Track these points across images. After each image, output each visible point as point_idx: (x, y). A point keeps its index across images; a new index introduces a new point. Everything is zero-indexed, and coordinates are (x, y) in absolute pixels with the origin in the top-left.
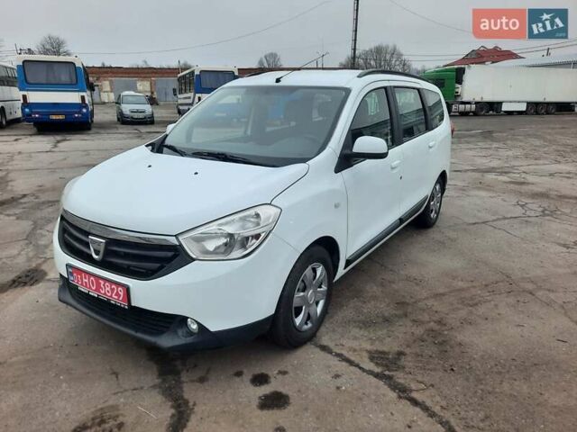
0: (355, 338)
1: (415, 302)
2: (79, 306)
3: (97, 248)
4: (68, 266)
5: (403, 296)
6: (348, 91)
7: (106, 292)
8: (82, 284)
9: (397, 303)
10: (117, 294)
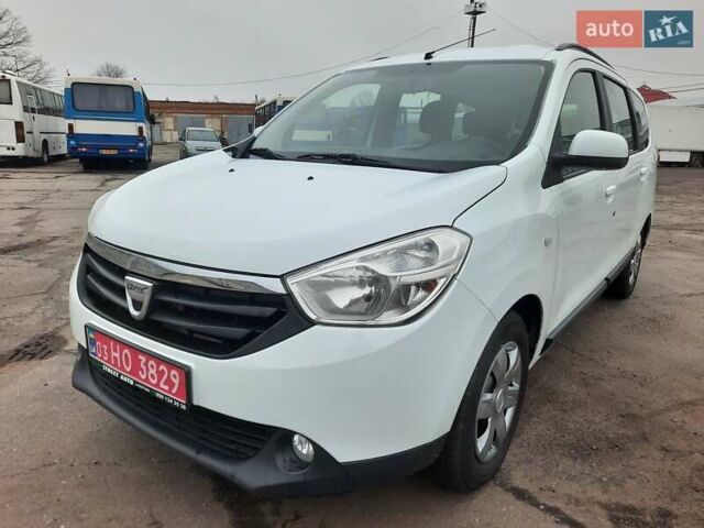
0: (571, 478)
1: (652, 415)
2: (104, 399)
3: (139, 296)
4: (89, 328)
5: (628, 404)
6: (549, 67)
7: (148, 378)
8: (109, 361)
9: (623, 416)
10: (169, 382)
